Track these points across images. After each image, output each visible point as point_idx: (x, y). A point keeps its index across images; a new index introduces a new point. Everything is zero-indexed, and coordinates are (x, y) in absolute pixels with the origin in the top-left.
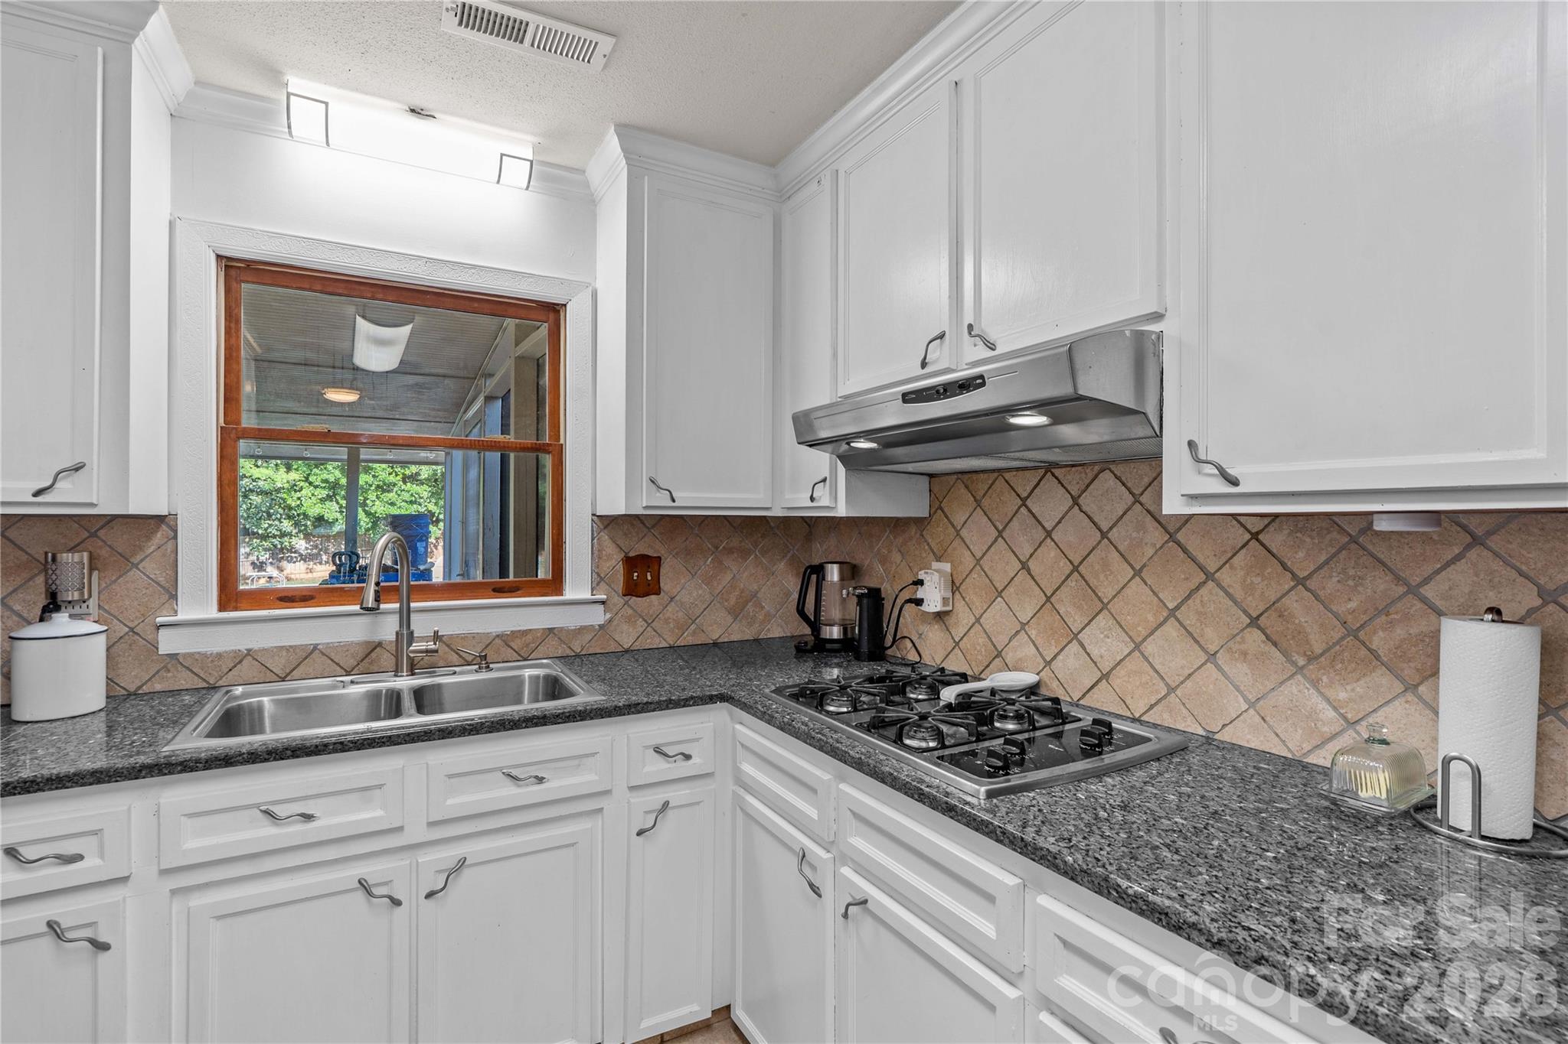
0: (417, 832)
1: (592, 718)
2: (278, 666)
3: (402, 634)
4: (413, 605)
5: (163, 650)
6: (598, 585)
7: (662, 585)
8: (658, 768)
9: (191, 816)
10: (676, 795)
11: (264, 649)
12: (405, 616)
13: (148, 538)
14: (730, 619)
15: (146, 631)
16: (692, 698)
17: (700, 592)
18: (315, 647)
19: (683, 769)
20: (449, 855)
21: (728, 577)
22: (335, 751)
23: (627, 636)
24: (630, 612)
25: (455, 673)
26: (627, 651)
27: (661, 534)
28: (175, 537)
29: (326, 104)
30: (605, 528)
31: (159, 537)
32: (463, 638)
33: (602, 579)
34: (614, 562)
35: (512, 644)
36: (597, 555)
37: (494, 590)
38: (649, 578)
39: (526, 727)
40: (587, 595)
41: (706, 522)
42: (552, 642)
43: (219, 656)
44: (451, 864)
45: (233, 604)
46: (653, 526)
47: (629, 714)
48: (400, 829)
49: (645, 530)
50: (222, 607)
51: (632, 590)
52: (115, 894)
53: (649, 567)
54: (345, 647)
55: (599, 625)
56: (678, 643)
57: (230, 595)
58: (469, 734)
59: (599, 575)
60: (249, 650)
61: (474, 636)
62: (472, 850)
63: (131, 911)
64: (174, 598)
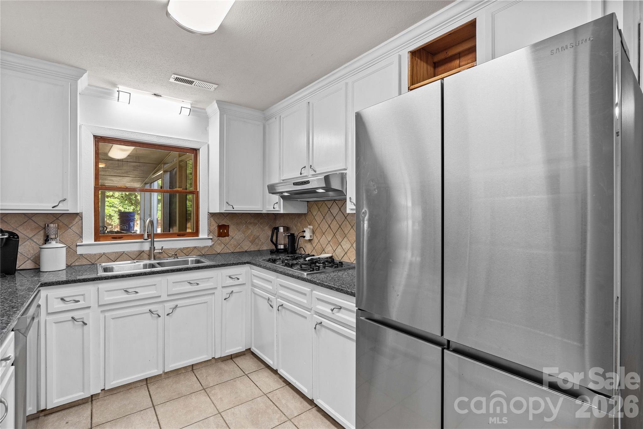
0: (164, 297)
1: (212, 268)
2: (113, 258)
3: (152, 248)
4: (155, 239)
5: (78, 253)
6: (210, 234)
7: (229, 234)
8: (230, 282)
9: (106, 291)
10: (235, 289)
11: (108, 253)
12: (152, 243)
13: (74, 220)
14: (250, 244)
15: (73, 247)
16: (239, 263)
17: (241, 236)
18: (124, 252)
19: (237, 282)
20: (173, 304)
21: (250, 231)
22: (144, 275)
23: (219, 249)
24: (220, 242)
25: (167, 259)
26: (219, 254)
27: (229, 218)
28: (82, 219)
29: (130, 94)
30: (212, 216)
31: (77, 219)
32: (169, 249)
33: (211, 232)
34: (214, 227)
35: (183, 251)
36: (209, 225)
37: (178, 235)
38: (225, 232)
39: (194, 270)
40: (206, 237)
41: (243, 215)
42: (196, 251)
43: (95, 254)
44: (174, 306)
45: (98, 240)
46: (226, 216)
47: (222, 267)
48: (160, 296)
49: (224, 217)
50: (96, 240)
51: (220, 235)
52: (87, 311)
53: (225, 228)
54: (133, 252)
55: (210, 246)
56: (234, 251)
57: (98, 237)
58: (179, 271)
59: (210, 231)
60: (104, 253)
61: (172, 249)
62: (179, 303)
63: (90, 316)
64: (82, 237)
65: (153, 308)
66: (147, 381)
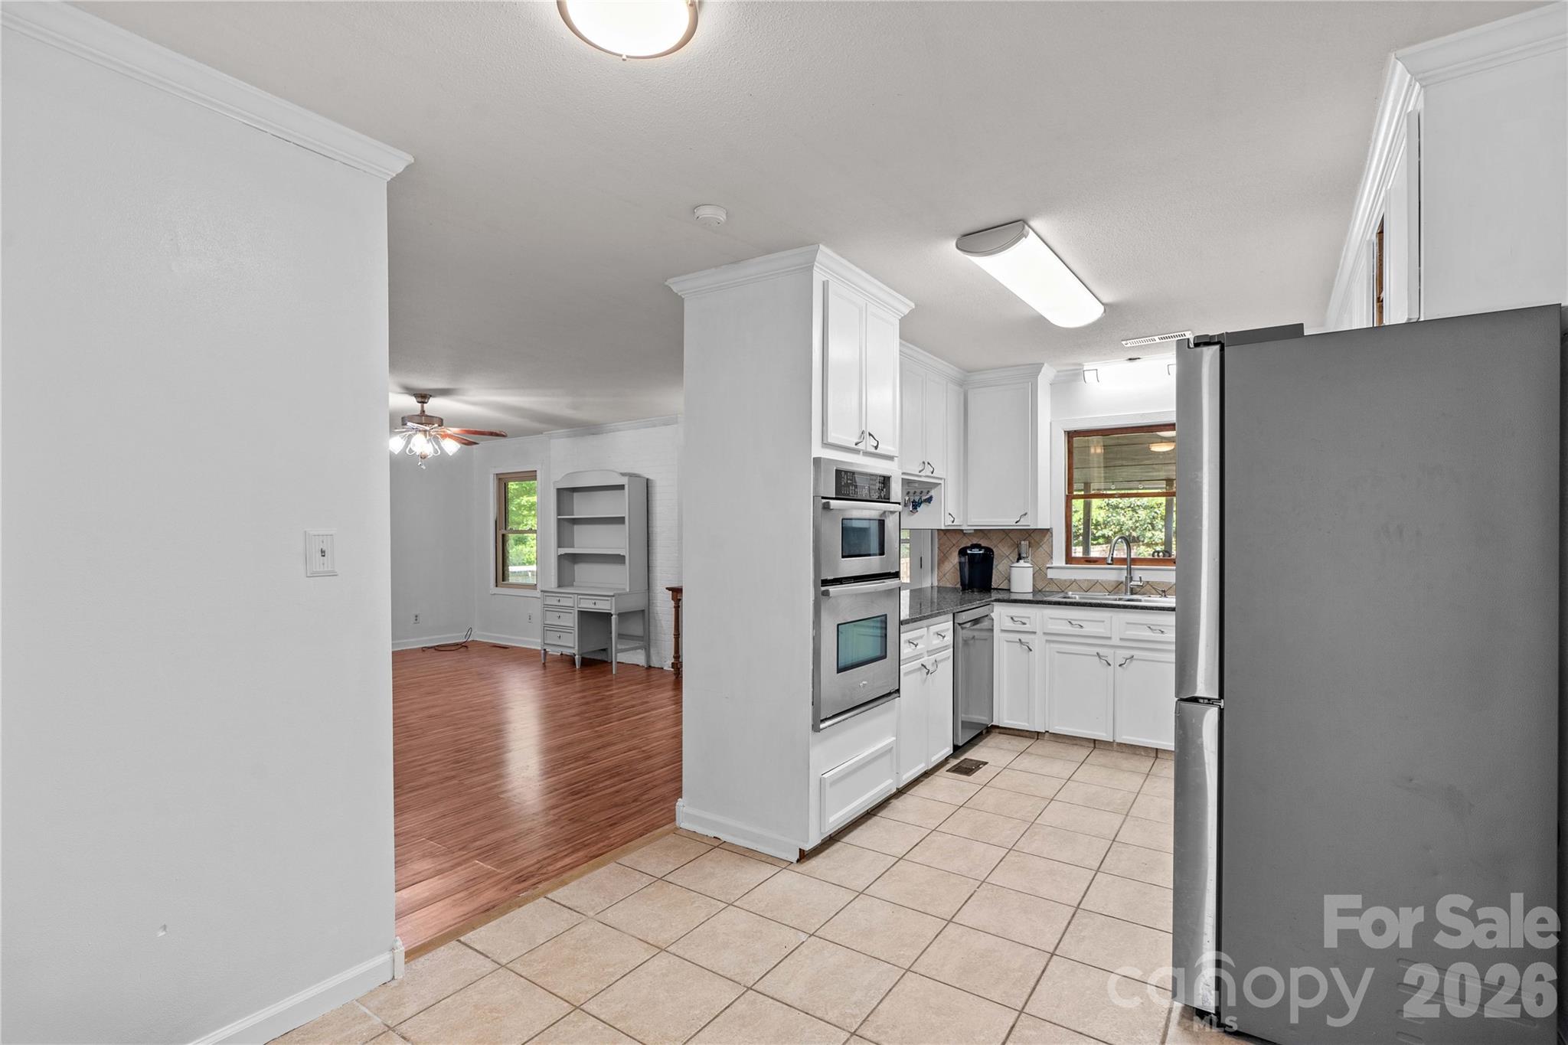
0: (1115, 641)
2: (1085, 586)
3: (1128, 577)
5: (1049, 576)
9: (1051, 618)
12: (1130, 571)
13: (1045, 536)
15: (1044, 569)
18: (1098, 581)
20: (1128, 653)
22: (1089, 606)
28: (1052, 536)
29: (1097, 369)
31: (1047, 537)
32: (1159, 583)
43: (1065, 581)
44: (1128, 656)
45: (1070, 562)
48: (1110, 638)
50: (1066, 564)
52: (1032, 636)
54: (1109, 582)
57: (1069, 559)
58: (1134, 609)
60: (1075, 580)
61: (1163, 583)
62: (1137, 653)
63: (1036, 642)
64: (1052, 558)
65: (1102, 651)
66: (1095, 743)
